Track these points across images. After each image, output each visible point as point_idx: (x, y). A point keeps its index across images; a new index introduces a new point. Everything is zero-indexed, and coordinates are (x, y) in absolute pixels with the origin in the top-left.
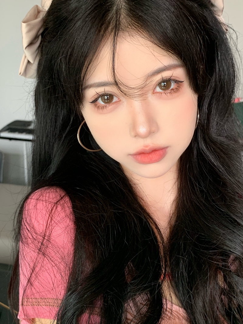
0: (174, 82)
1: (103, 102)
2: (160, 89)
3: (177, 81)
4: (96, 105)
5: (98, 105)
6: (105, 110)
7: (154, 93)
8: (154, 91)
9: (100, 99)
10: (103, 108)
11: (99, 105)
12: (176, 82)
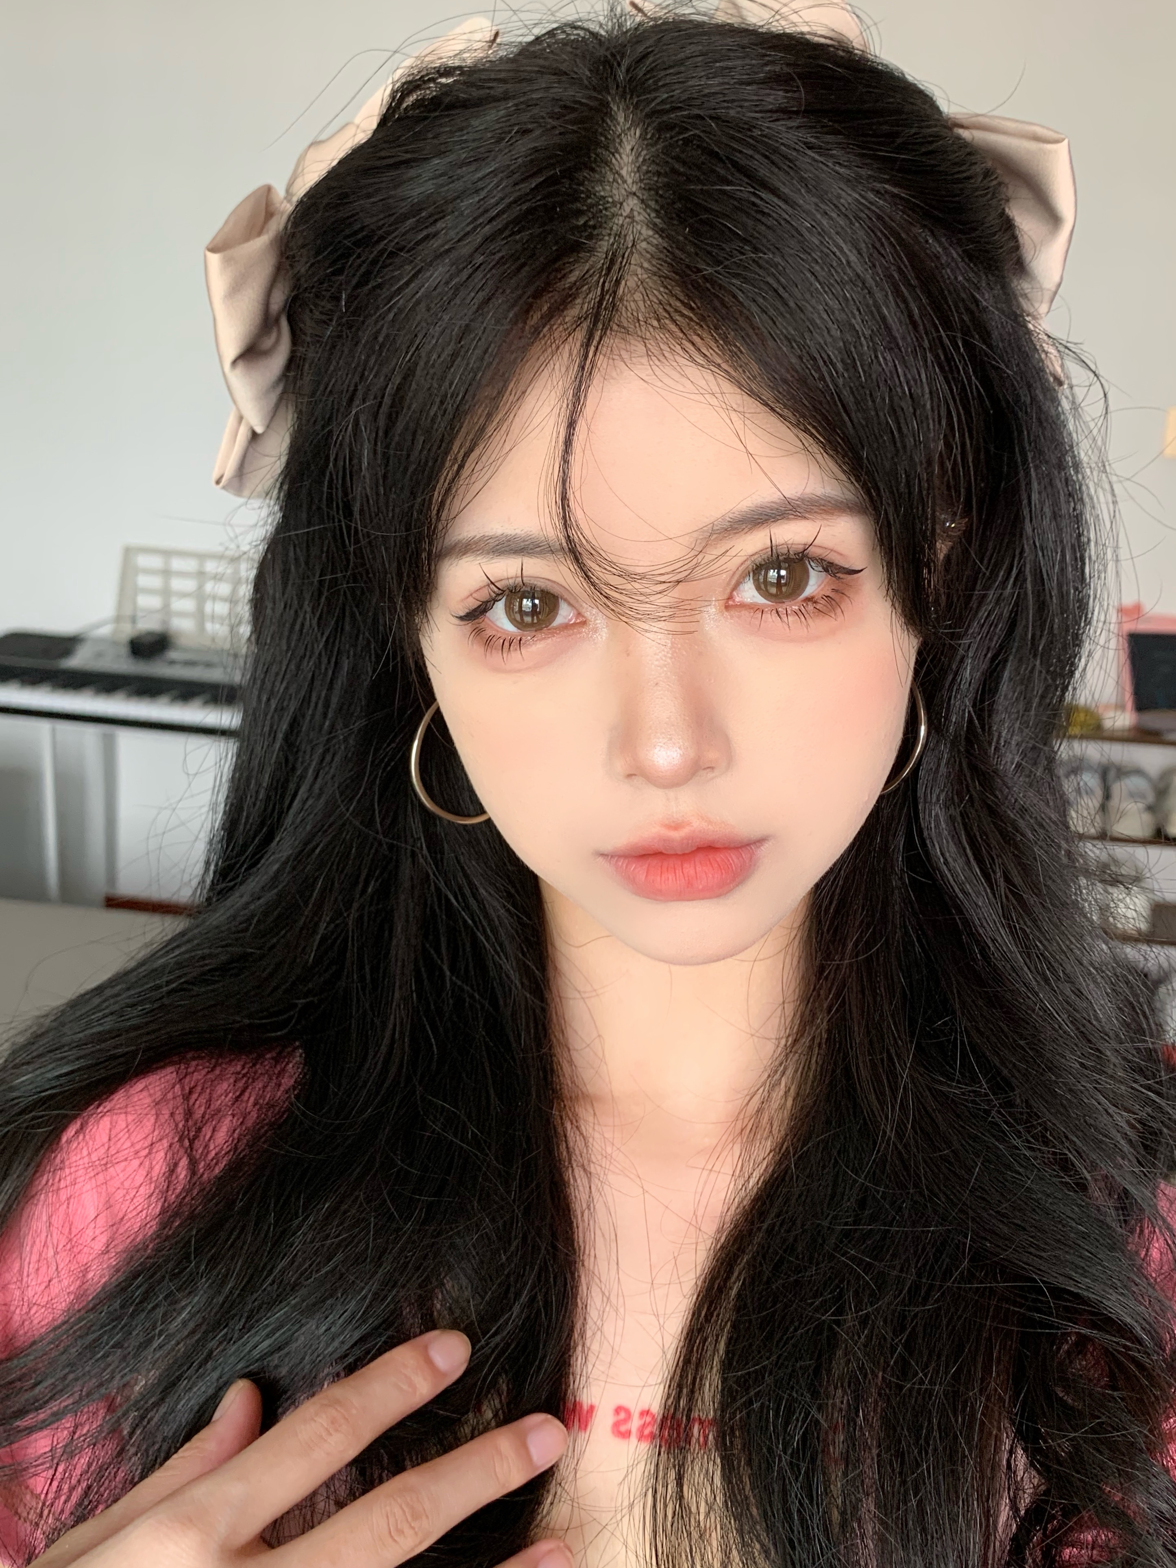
0: (820, 569)
1: (513, 621)
2: (756, 593)
3: (831, 564)
4: (478, 632)
5: (489, 632)
6: (515, 657)
7: (729, 605)
8: (730, 597)
9: (500, 606)
10: (509, 644)
11: (494, 633)
12: (830, 568)
